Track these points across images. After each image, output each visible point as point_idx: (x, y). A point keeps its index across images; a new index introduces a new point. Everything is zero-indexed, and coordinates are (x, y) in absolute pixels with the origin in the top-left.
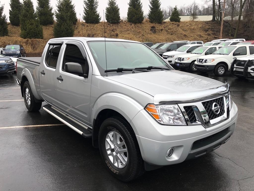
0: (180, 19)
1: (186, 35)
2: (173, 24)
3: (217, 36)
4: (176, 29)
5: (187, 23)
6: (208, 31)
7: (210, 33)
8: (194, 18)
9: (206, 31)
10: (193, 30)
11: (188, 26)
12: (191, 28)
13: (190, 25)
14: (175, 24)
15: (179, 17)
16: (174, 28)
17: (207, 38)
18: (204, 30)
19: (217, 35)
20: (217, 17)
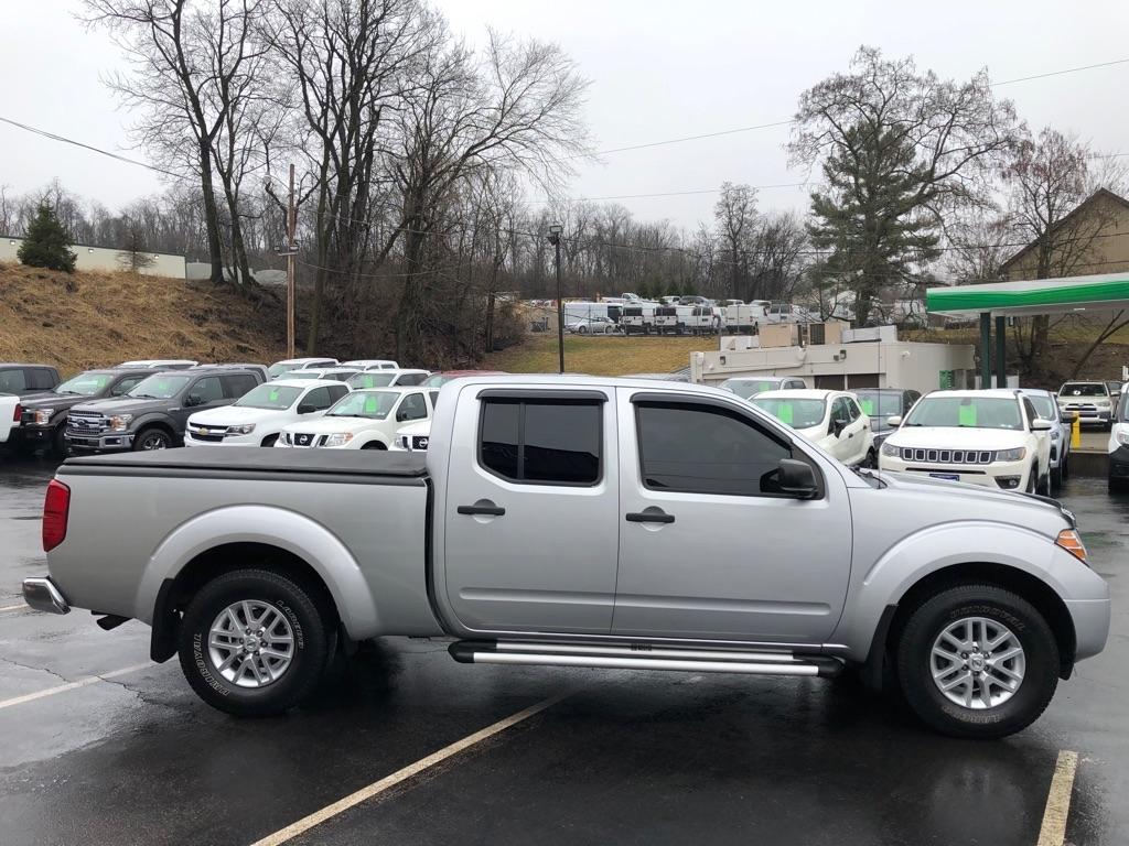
0: (74, 258)
1: (118, 331)
2: (41, 277)
3: (246, 345)
4: (63, 303)
5: (109, 278)
6: (206, 320)
7: (215, 329)
8: (137, 262)
9: (201, 319)
10: (143, 314)
11: (115, 292)
12: (132, 301)
13: (125, 291)
14: (54, 281)
15: (69, 249)
16: (53, 298)
17: (213, 349)
18: (191, 316)
19: (244, 339)
20: (232, 268)
